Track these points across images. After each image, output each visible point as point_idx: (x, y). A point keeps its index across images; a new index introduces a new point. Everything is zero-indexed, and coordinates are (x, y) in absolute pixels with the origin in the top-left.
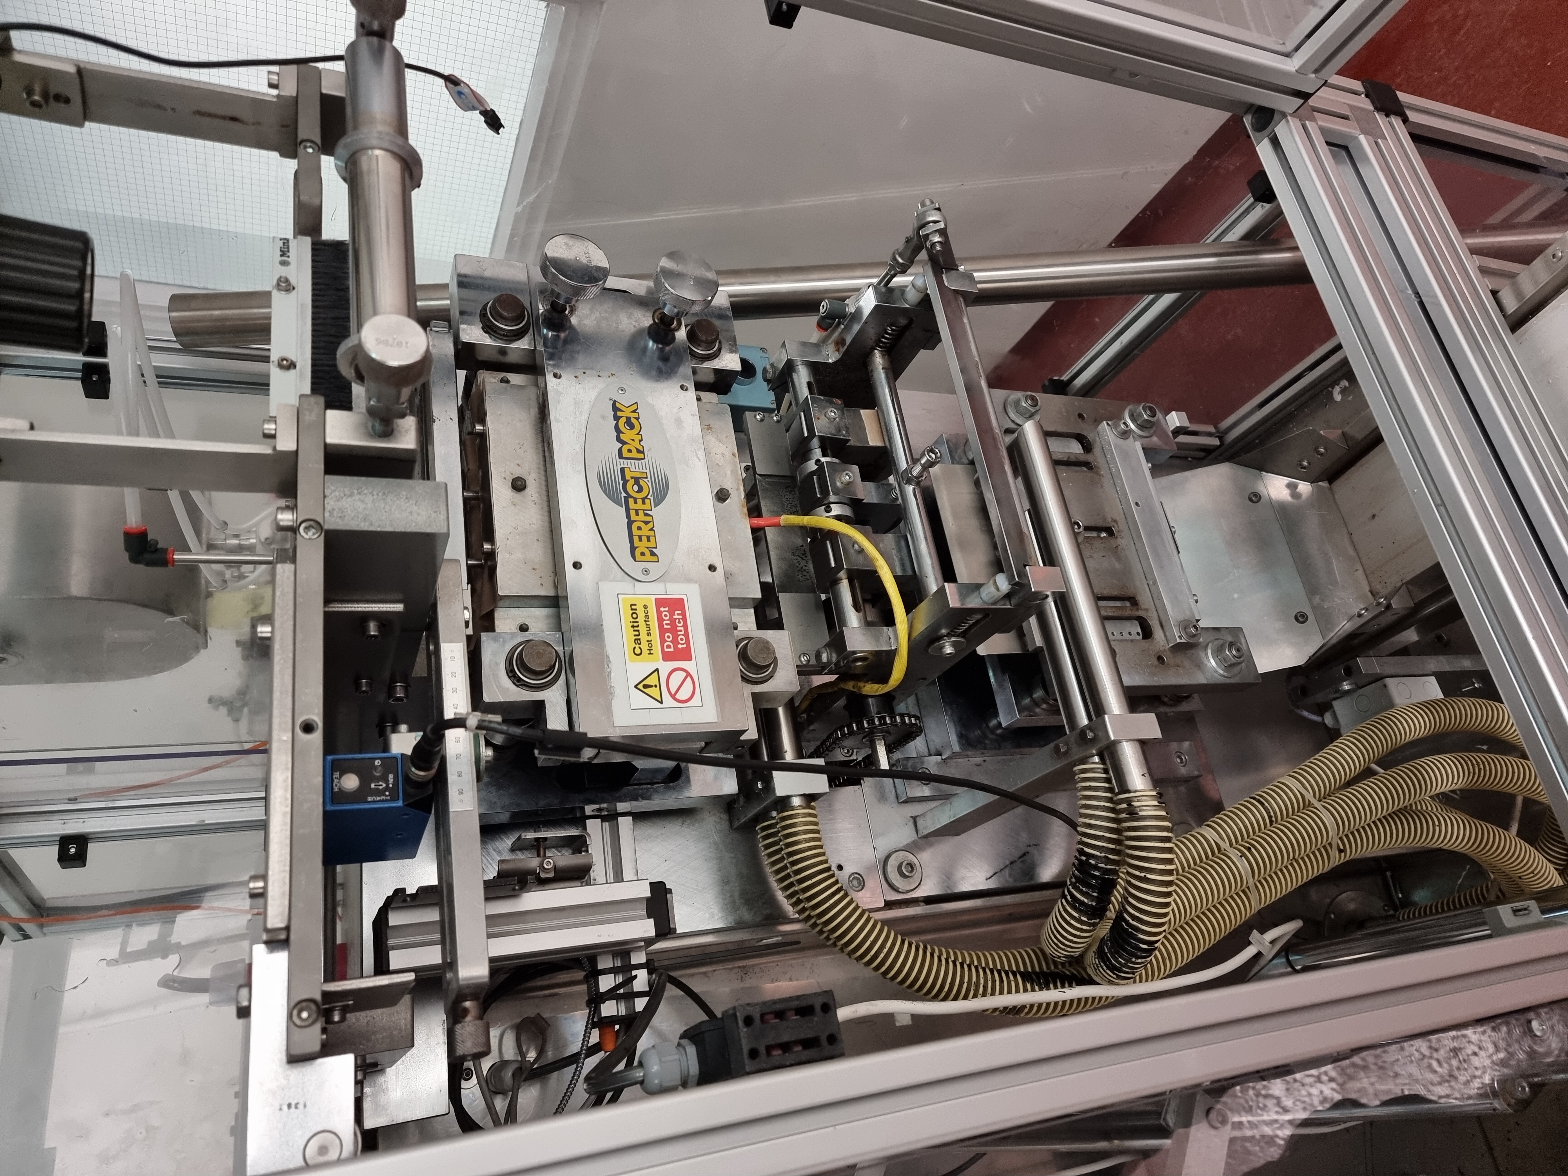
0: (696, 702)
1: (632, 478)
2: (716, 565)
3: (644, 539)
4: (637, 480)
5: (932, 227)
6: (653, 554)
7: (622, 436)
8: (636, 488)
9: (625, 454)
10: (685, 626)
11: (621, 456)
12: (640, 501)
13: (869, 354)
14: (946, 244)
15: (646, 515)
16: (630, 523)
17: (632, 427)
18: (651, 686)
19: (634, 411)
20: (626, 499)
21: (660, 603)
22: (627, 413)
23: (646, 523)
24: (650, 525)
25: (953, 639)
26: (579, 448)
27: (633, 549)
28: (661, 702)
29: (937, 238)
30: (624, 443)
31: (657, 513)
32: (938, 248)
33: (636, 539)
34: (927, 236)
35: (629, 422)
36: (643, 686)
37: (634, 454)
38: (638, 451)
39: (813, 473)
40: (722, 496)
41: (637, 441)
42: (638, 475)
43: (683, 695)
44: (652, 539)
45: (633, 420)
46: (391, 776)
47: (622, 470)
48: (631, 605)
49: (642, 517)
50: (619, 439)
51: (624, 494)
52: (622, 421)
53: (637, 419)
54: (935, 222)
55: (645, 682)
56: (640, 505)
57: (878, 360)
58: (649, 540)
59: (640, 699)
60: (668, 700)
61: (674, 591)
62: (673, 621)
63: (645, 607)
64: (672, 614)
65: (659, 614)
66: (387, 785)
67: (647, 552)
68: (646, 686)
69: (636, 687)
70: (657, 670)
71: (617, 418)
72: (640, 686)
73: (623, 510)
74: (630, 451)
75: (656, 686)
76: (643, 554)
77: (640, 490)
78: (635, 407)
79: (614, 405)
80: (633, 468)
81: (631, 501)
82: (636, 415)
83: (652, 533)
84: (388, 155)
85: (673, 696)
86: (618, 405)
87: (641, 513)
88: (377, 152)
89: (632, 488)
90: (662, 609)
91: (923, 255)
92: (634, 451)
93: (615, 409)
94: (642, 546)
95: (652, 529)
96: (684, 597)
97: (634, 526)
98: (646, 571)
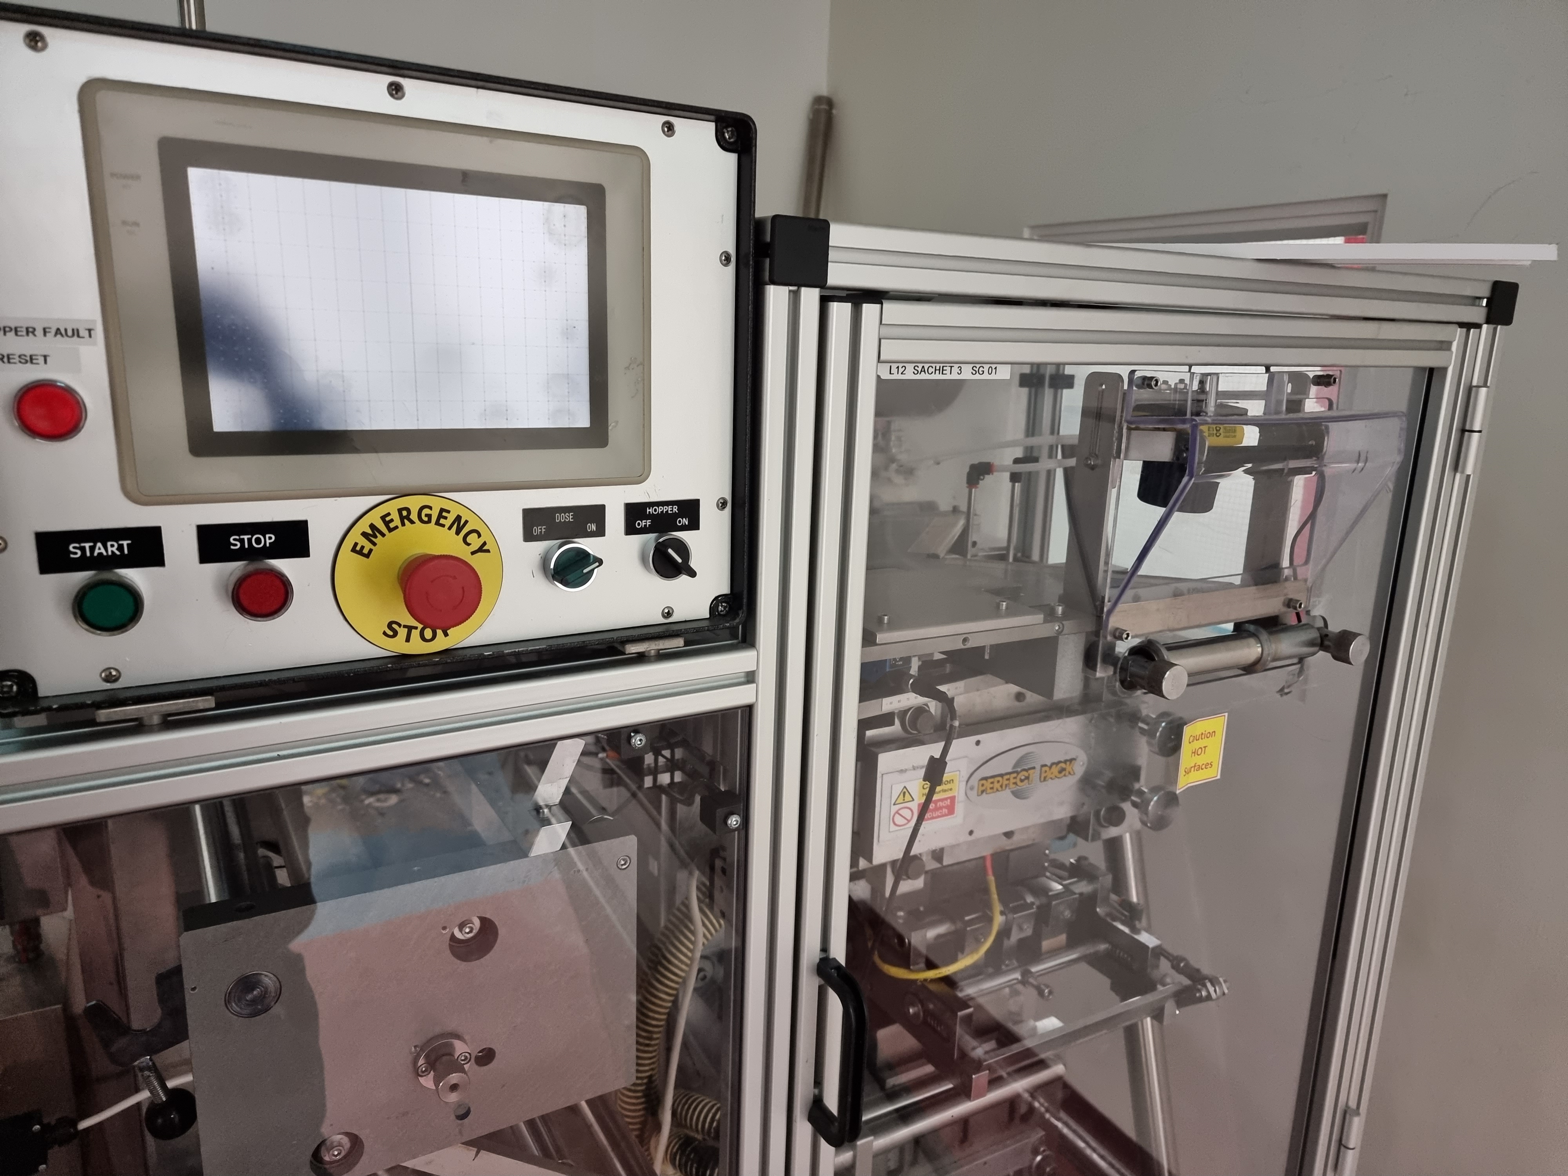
0: (893, 828)
1: (1029, 775)
2: (973, 835)
3: (991, 786)
4: (1027, 778)
5: (1211, 989)
6: (982, 792)
7: (1054, 766)
8: (1023, 778)
9: (1044, 769)
10: (939, 817)
11: (1043, 766)
12: (1015, 781)
13: (1105, 940)
14: (1201, 1000)
15: (1006, 785)
16: (1002, 775)
17: (1060, 772)
18: (904, 796)
19: (1069, 773)
20: (1018, 773)
21: (953, 799)
22: (1069, 768)
23: (1001, 786)
24: (1000, 789)
25: (922, 1014)
26: (1048, 738)
27: (986, 779)
28: (894, 804)
29: (1204, 993)
30: (1050, 767)
31: (1007, 794)
32: (1198, 995)
33: (992, 780)
34: (1205, 986)
35: (1063, 770)
36: (905, 792)
37: (1043, 775)
38: (1045, 778)
39: (1025, 900)
40: (1009, 835)
41: (1052, 776)
42: (1030, 779)
43: (897, 817)
44: (991, 791)
45: (1063, 773)
46: (901, 663)
47: (1034, 768)
48: (953, 780)
49: (1006, 782)
50: (1053, 764)
51: (1019, 770)
52: (1063, 765)
53: (1065, 775)
54: (1215, 991)
55: (907, 793)
56: (1012, 781)
57: (1103, 947)
58: (992, 788)
59: (897, 790)
60: (894, 809)
61: (959, 808)
62: (941, 808)
63: (951, 789)
64: (946, 807)
65: (946, 799)
66: (898, 662)
67: (984, 788)
68: (904, 793)
69: (905, 787)
70: (913, 800)
71: (1065, 762)
72: (905, 790)
73: (1010, 770)
74: (1046, 771)
75: (904, 800)
76: (983, 785)
77: (1022, 781)
78: (1072, 773)
79: (1074, 759)
80: (1035, 775)
81: (1015, 775)
82: (1067, 774)
83: (995, 790)
84: (1259, 655)
85: (897, 812)
86: (1073, 762)
87: (1007, 782)
88: (1260, 650)
89: (1022, 775)
90: (949, 801)
91: (1186, 982)
92: (1045, 775)
93: (1071, 760)
94: (988, 784)
95: (997, 790)
96: (955, 815)
97: (1000, 779)
98: (972, 788)
